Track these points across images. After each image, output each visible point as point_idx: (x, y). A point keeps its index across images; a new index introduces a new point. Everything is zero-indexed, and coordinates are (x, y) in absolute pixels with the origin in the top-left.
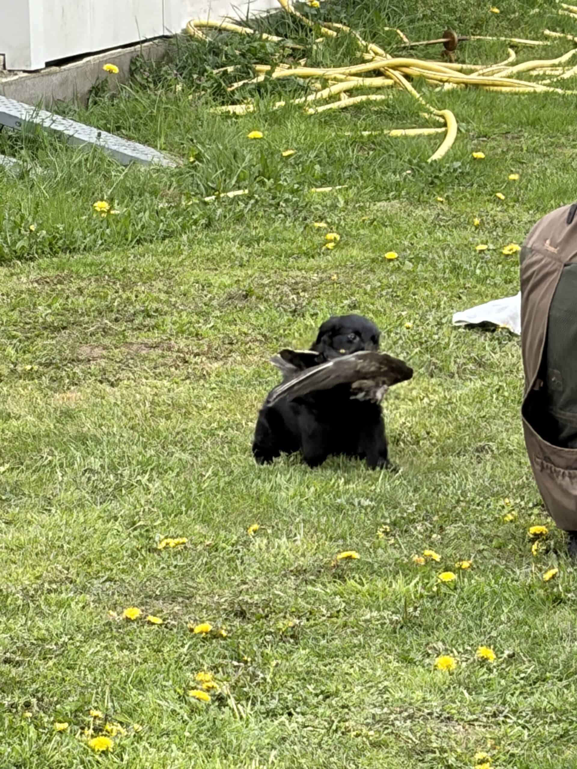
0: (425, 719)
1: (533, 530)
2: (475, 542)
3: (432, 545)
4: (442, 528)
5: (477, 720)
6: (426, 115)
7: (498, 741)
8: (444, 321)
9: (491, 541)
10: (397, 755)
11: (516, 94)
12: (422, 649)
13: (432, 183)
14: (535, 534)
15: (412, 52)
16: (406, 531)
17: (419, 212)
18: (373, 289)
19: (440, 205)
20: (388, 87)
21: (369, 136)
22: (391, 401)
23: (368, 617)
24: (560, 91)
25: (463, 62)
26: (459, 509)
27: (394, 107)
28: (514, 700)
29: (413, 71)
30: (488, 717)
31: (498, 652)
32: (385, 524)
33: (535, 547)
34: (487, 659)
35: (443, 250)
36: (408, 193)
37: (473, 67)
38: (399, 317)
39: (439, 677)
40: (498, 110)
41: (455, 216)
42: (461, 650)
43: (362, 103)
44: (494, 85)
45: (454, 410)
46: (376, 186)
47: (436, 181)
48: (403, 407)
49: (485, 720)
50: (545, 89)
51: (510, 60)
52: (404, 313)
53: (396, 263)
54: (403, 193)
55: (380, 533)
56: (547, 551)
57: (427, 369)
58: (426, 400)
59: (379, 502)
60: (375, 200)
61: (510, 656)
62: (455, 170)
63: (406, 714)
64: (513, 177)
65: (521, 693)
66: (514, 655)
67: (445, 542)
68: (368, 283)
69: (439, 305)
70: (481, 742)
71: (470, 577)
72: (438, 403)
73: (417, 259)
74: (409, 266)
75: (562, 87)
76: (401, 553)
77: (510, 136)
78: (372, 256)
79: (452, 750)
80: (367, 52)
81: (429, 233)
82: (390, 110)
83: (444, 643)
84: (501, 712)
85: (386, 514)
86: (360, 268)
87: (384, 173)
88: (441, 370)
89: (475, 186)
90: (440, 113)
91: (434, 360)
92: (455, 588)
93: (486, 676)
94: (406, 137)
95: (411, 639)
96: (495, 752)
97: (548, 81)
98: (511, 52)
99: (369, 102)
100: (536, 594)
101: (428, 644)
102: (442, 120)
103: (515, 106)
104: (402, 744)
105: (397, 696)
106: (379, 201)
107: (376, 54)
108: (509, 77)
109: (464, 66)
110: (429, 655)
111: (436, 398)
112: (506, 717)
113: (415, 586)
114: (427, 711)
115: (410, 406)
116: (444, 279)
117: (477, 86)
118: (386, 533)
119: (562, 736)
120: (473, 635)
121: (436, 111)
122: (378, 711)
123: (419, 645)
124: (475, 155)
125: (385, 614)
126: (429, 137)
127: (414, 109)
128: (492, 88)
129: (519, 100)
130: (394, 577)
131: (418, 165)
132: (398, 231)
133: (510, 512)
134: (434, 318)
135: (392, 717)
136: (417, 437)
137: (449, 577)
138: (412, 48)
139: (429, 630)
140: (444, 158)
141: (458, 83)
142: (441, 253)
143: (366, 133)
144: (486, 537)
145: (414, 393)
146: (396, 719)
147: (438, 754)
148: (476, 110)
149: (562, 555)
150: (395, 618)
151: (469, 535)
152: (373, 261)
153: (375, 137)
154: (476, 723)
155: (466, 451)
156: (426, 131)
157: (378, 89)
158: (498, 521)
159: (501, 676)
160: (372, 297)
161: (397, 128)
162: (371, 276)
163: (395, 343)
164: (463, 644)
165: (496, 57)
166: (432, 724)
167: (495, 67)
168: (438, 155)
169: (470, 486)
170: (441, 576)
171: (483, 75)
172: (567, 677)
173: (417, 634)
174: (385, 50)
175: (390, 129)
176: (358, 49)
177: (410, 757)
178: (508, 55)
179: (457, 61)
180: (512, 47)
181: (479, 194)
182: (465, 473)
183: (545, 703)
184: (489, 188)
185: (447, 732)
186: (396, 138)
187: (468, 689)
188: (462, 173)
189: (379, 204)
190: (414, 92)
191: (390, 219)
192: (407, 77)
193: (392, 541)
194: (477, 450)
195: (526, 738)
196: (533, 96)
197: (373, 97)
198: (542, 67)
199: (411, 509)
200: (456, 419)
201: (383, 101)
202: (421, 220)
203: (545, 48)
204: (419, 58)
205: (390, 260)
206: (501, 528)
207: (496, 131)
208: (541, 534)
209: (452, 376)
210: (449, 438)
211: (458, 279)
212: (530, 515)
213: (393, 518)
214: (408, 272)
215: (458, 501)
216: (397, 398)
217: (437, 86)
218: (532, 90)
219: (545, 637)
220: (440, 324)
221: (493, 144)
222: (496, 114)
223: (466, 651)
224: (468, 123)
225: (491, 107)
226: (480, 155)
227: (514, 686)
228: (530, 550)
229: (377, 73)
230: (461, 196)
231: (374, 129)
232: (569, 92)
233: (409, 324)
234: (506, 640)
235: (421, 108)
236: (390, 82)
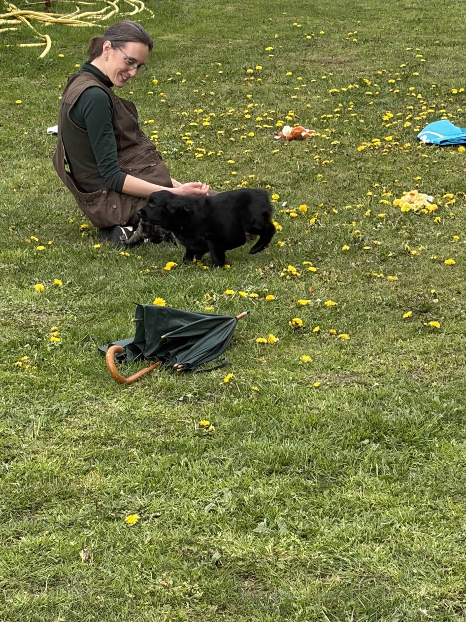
0: (29, 313)
1: (82, 226)
2: (55, 232)
3: (34, 235)
4: (39, 227)
5: (53, 312)
6: (37, 37)
7: (62, 322)
8: (43, 132)
9: (63, 232)
10: (15, 329)
11: (80, 27)
12: (28, 281)
13: (39, 69)
14: (83, 228)
15: (30, 8)
16: (23, 228)
17: (33, 82)
18: (9, 117)
19: (43, 79)
20: (19, 24)
21: (9, 47)
22: (18, 169)
23: (3, 267)
24: (100, 26)
25: (55, 13)
26: (48, 218)
27: (21, 33)
28: (71, 303)
29: (31, 17)
30: (58, 311)
31: (64, 282)
32: (13, 225)
33: (83, 234)
34: (58, 285)
35: (44, 99)
36: (27, 73)
37: (59, 15)
38: (22, 130)
39: (35, 293)
40: (71, 35)
41: (50, 84)
42: (47, 281)
43: (6, 31)
44: (69, 23)
45: (46, 172)
46: (12, 70)
47: (41, 68)
48: (23, 171)
49: (57, 312)
50: (93, 25)
51: (77, 11)
52: (24, 128)
53: (21, 105)
54: (26, 73)
55: (10, 229)
56: (89, 236)
57: (35, 154)
58: (34, 168)
59: (10, 215)
60: (12, 76)
61: (70, 284)
62: (50, 63)
63: (19, 310)
64: (77, 65)
65: (74, 300)
66: (71, 283)
67: (41, 232)
68: (7, 115)
69: (41, 125)
70: (54, 322)
71: (52, 248)
72: (40, 169)
73: (31, 104)
74: (27, 107)
75: (101, 24)
76: (20, 238)
77: (76, 47)
78: (10, 102)
79: (41, 326)
80: (9, 7)
81: (37, 92)
82: (20, 35)
83: (39, 278)
84: (64, 309)
85: (13, 220)
86: (3, 108)
87: (16, 64)
88: (41, 155)
89: (60, 70)
90: (43, 36)
91: (38, 150)
92: (45, 253)
93: (58, 293)
94: (27, 47)
95: (23, 277)
96: (61, 327)
97: (95, 22)
98: (78, 8)
99: (10, 31)
100: (82, 256)
101: (31, 279)
102: (44, 39)
103: (79, 33)
104: (17, 324)
105: (15, 302)
106: (14, 77)
107: (13, 8)
108: (77, 19)
109: (55, 14)
110: (31, 284)
111: (39, 167)
112: (66, 311)
113: (26, 252)
114: (29, 309)
115: (26, 171)
116: (44, 113)
117: (61, 24)
118: (13, 229)
119: (92, 319)
120: (53, 274)
121: (41, 35)
122: (6, 309)
123: (27, 279)
124: (60, 55)
125: (11, 265)
126: (38, 47)
127: (31, 34)
128: (68, 25)
129: (81, 30)
130: (16, 249)
131: (32, 60)
132: (23, 91)
133: (72, 218)
134: (38, 131)
135: (13, 312)
136: (29, 185)
137: (41, 248)
138: (30, 6)
139: (32, 273)
140: (45, 57)
141: (52, 22)
142: (42, 101)
143: (8, 46)
144: (60, 230)
145: (29, 165)
146: (14, 313)
147: (34, 328)
148: (60, 35)
149: (96, 238)
150: (16, 267)
151: (53, 229)
152: (10, 104)
153: (12, 47)
154: (52, 314)
155: (52, 191)
156: (36, 45)
157: (14, 25)
158: (67, 223)
159: (65, 292)
160: (8, 121)
161: (22, 43)
162: (9, 112)
163: (20, 142)
164: (48, 278)
165: (70, 10)
166: (32, 315)
167: (70, 15)
168: (42, 56)
169: (53, 207)
170: (38, 248)
171: (64, 18)
172: (96, 292)
173: (26, 274)
174: (17, 6)
175: (20, 44)
176: (4, 6)
177: (20, 330)
178: (76, 9)
179: (52, 12)
180: (78, 6)
181: (61, 74)
182: (51, 201)
183: (85, 304)
184: (66, 71)
185: (39, 318)
186: (22, 48)
187: (49, 299)
188: (53, 64)
189: (14, 79)
190: (31, 27)
191: (19, 85)
192: (28, 19)
193: (16, 233)
194: (57, 191)
195: (76, 320)
196: (88, 28)
197: (12, 29)
198: (92, 15)
199: (26, 218)
200: (48, 177)
201: (16, 31)
202: (33, 86)
203: (94, 6)
204: (33, 10)
205: (18, 104)
206: (67, 226)
207: (70, 44)
208: (86, 228)
209: (46, 157)
210: (44, 186)
211: (50, 113)
212: (81, 220)
213: (17, 222)
214: (27, 110)
215: (48, 214)
216: (20, 167)
217: (42, 24)
218: (87, 25)
219: (86, 274)
220: (41, 133)
221: (68, 50)
222: (70, 37)
223: (49, 282)
224: (57, 41)
225: (67, 34)
226: (62, 56)
227: (71, 297)
228: (81, 235)
229: (13, 17)
230: (53, 74)
231: (12, 44)
232: (105, 27)
233: (26, 133)
234: (67, 276)
235: (35, 34)
236: (19, 22)
